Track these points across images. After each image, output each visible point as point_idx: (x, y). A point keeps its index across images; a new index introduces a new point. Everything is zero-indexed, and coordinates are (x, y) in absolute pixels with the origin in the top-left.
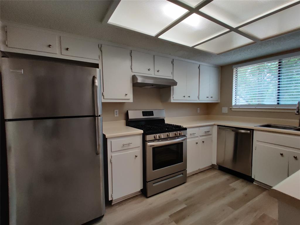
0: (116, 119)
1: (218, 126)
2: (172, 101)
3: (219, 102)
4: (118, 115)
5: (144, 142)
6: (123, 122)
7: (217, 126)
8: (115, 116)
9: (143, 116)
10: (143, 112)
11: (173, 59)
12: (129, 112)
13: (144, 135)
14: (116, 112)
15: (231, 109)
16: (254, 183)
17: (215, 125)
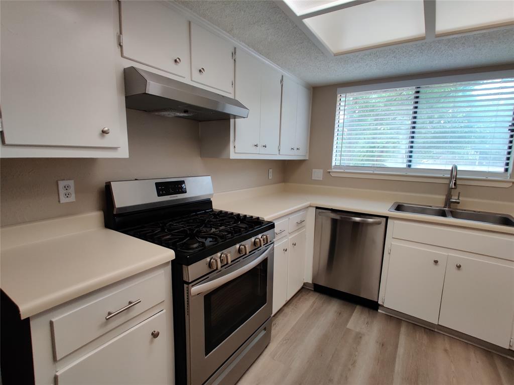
0: (69, 211)
1: (317, 208)
2: (233, 156)
3: (307, 159)
4: (72, 198)
5: (179, 285)
6: (95, 217)
7: (315, 209)
8: (63, 200)
9: (159, 195)
10: (157, 185)
11: (235, 48)
12: (114, 186)
13: (177, 268)
14: (66, 188)
15: (329, 172)
16: (379, 311)
17: (310, 206)
